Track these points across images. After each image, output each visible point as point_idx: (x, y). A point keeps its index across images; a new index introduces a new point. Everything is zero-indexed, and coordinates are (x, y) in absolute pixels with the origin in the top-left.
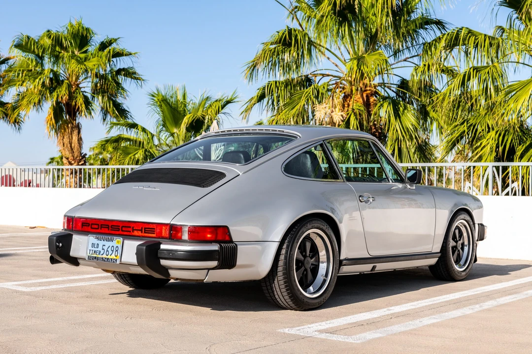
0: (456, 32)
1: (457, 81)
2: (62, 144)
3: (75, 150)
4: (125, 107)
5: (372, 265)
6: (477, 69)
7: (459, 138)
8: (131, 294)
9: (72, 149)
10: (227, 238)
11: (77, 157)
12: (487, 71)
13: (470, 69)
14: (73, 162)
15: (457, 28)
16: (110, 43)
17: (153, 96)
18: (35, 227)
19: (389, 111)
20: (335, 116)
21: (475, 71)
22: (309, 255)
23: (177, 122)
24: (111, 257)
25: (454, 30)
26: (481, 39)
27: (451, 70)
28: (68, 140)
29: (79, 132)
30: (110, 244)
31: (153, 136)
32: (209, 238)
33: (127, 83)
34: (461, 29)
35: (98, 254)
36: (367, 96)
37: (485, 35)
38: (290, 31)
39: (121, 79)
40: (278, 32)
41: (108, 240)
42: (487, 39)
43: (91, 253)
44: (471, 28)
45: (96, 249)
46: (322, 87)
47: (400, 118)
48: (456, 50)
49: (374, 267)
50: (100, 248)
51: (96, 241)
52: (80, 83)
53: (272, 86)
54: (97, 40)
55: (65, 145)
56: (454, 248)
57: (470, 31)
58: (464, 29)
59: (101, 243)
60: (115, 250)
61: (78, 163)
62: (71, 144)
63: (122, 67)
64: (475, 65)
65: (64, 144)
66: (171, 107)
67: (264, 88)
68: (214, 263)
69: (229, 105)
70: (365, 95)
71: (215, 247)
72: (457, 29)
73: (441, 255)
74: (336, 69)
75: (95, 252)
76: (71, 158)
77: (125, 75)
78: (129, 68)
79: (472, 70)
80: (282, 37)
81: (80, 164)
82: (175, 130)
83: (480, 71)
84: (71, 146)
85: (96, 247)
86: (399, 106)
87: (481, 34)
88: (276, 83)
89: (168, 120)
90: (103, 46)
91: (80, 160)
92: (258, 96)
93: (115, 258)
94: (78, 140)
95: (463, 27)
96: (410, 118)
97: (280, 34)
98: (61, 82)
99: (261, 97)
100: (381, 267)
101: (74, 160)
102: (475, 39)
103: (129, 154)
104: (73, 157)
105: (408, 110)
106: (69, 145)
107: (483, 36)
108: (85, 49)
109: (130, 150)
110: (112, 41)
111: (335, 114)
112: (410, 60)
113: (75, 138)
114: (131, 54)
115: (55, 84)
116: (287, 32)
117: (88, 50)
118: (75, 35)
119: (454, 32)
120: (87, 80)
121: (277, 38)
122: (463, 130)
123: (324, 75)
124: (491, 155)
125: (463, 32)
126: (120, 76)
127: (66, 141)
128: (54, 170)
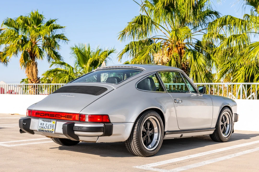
1: (225, 42)
2: (28, 72)
4: (59, 54)
5: (181, 134)
6: (235, 36)
7: (226, 71)
8: (60, 148)
9: (33, 75)
10: (108, 121)
11: (35, 79)
12: (240, 37)
13: (232, 36)
14: (33, 82)
17: (73, 49)
18: (14, 114)
19: (191, 57)
20: (164, 59)
21: (234, 37)
22: (149, 129)
23: (85, 62)
24: (50, 130)
26: (237, 21)
27: (222, 36)
29: (36, 67)
30: (50, 123)
31: (73, 69)
32: (99, 120)
33: (60, 42)
35: (43, 128)
36: (180, 49)
37: (239, 19)
38: (142, 17)
40: (136, 17)
41: (49, 122)
42: (240, 21)
43: (40, 128)
44: (232, 16)
45: (43, 126)
46: (158, 44)
47: (196, 60)
48: (225, 26)
49: (182, 135)
50: (45, 126)
51: (43, 122)
52: (37, 42)
53: (133, 44)
54: (45, 21)
56: (222, 126)
58: (228, 16)
59: (45, 123)
60: (52, 127)
61: (36, 82)
62: (32, 73)
64: (234, 34)
66: (82, 54)
67: (129, 45)
68: (101, 133)
70: (179, 49)
71: (102, 125)
72: (225, 16)
73: (216, 129)
74: (165, 35)
75: (42, 127)
77: (59, 38)
78: (61, 34)
79: (232, 37)
80: (138, 19)
82: (84, 66)
83: (236, 37)
84: (32, 74)
85: (42, 125)
86: (196, 54)
87: (237, 19)
88: (135, 42)
89: (81, 61)
90: (48, 24)
91: (37, 81)
92: (126, 49)
93: (52, 130)
94: (36, 71)
95: (228, 15)
96: (202, 60)
98: (27, 41)
99: (128, 49)
100: (185, 135)
101: (33, 80)
102: (234, 21)
103: (61, 78)
104: (33, 79)
105: (200, 56)
106: (31, 73)
107: (238, 20)
108: (39, 25)
109: (62, 76)
110: (53, 21)
111: (164, 58)
112: (202, 31)
113: (34, 70)
114: (62, 27)
115: (24, 43)
116: (140, 17)
117: (41, 25)
118: (34, 18)
119: (224, 18)
120: (40, 41)
121: (135, 20)
122: (228, 66)
123: (159, 39)
124: (242, 79)
125: (228, 18)
126: (56, 39)
127: (30, 71)
128: (24, 86)
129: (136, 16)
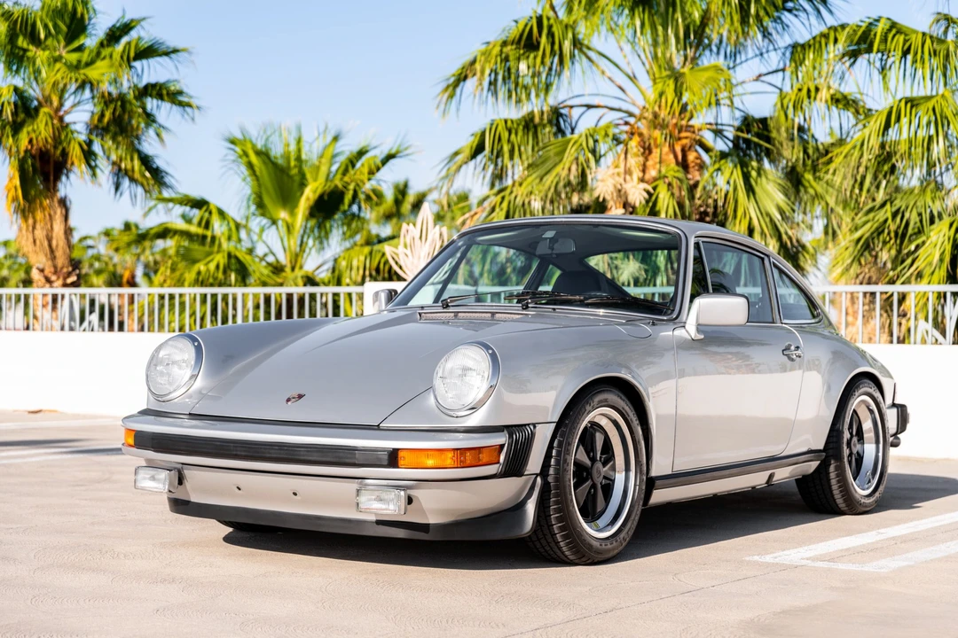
0: (864, 25)
1: (876, 124)
2: (32, 240)
3: (59, 254)
4: (159, 163)
6: (912, 103)
7: (875, 235)
9: (52, 251)
11: (62, 268)
12: (930, 104)
13: (900, 101)
14: (53, 278)
15: (869, 18)
16: (126, 28)
17: (233, 142)
18: (40, 411)
19: (735, 181)
20: (633, 190)
21: (909, 105)
23: (287, 197)
25: (862, 21)
26: (916, 41)
27: (854, 101)
28: (45, 233)
29: (66, 218)
31: (238, 226)
33: (163, 111)
34: (878, 21)
36: (684, 151)
37: (924, 34)
38: (540, 20)
39: (151, 104)
40: (516, 22)
42: (928, 41)
44: (896, 19)
46: (603, 133)
47: (754, 193)
48: (862, 60)
52: (67, 113)
53: (500, 128)
54: (100, 26)
55: (38, 242)
57: (893, 25)
58: (883, 21)
61: (65, 279)
62: (50, 240)
63: (153, 81)
64: (908, 94)
65: (35, 241)
66: (275, 165)
67: (483, 134)
69: (392, 162)
70: (678, 149)
72: (868, 21)
76: (50, 270)
77: (160, 97)
78: (168, 81)
79: (903, 104)
80: (523, 31)
81: (70, 280)
82: (283, 214)
83: (917, 105)
84: (50, 246)
86: (750, 169)
87: (916, 32)
88: (506, 121)
89: (268, 192)
90: (114, 35)
91: (69, 275)
92: (472, 148)
94: (66, 233)
95: (880, 17)
97: (521, 27)
98: (33, 112)
99: (479, 149)
101: (55, 272)
102: (905, 41)
103: (195, 262)
104: (55, 267)
105: (767, 178)
106: (46, 243)
107: (920, 36)
108: (76, 44)
109: (196, 255)
110: (133, 24)
111: (633, 187)
112: (767, 78)
113: (58, 228)
114: (175, 51)
115: (22, 116)
116: (534, 21)
117: (83, 45)
118: (57, 13)
119: (861, 27)
120: (80, 108)
121: (514, 32)
122: (885, 218)
123: (589, 107)
124: (940, 268)
125: (880, 28)
126: (149, 99)
127: (40, 233)
128: (73, 297)
129: (515, 19)
